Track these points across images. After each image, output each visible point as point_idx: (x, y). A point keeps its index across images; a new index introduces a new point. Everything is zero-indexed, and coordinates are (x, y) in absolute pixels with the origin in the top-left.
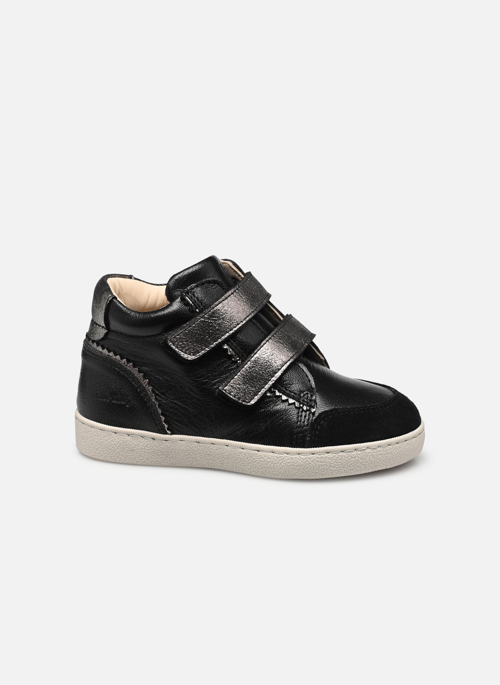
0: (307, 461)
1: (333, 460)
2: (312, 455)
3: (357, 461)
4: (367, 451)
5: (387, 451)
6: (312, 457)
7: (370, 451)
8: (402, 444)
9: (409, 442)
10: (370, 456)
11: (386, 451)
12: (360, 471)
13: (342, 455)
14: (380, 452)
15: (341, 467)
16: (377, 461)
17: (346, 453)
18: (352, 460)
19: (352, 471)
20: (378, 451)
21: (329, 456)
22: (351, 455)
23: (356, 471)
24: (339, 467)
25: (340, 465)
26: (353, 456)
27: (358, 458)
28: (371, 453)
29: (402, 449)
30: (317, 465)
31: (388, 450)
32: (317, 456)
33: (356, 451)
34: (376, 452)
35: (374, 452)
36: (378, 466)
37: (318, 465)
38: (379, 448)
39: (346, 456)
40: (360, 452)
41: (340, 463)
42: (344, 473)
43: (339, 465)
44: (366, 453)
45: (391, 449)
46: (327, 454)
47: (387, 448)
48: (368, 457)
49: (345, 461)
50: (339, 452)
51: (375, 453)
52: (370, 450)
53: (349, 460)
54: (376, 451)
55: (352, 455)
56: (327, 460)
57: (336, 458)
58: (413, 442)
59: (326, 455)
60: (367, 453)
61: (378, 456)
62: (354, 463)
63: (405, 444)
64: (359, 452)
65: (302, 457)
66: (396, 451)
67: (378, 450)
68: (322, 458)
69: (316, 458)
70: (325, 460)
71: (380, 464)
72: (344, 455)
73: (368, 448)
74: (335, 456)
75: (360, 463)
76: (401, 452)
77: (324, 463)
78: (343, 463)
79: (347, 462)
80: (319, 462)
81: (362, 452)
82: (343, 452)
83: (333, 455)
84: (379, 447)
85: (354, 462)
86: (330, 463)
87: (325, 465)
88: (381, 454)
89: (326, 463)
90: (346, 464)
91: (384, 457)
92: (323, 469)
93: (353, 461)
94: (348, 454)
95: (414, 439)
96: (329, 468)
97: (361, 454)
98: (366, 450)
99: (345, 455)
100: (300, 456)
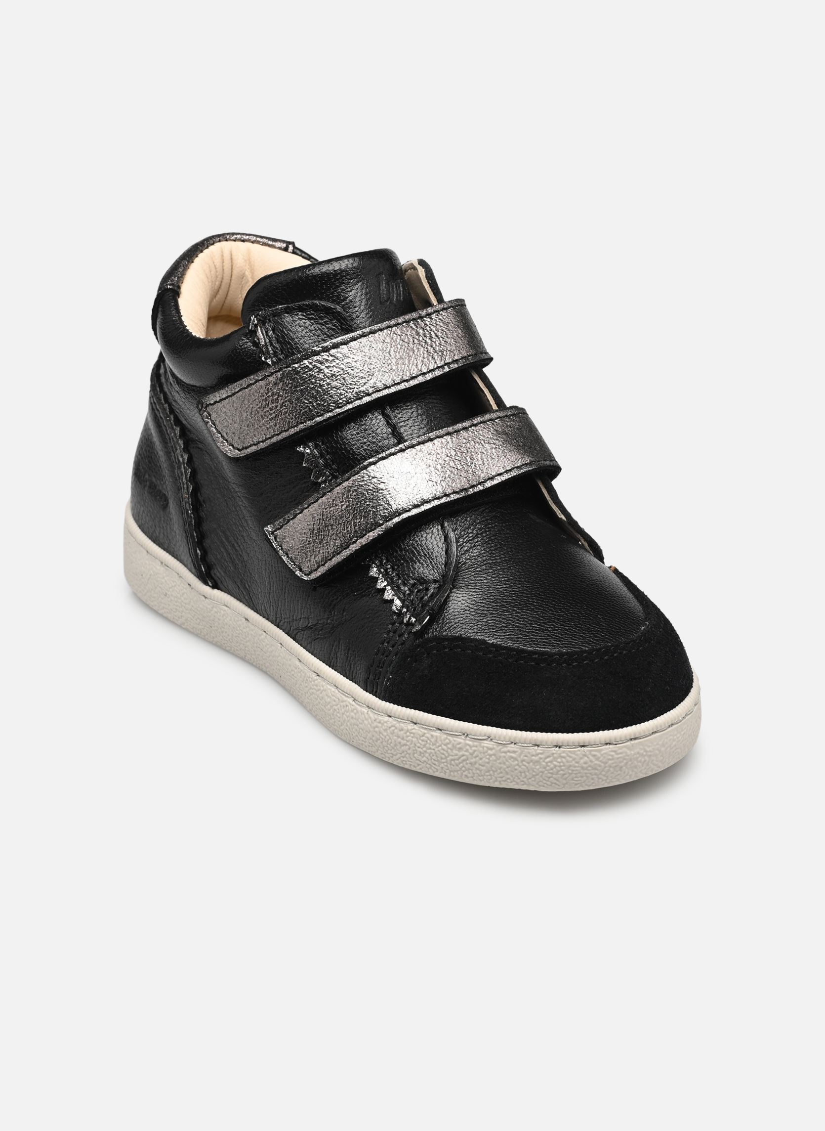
0: (377, 727)
1: (420, 741)
2: (387, 718)
3: (464, 758)
4: (486, 745)
5: (529, 755)
6: (386, 722)
7: (491, 746)
8: (570, 751)
9: (591, 751)
10: (491, 755)
11: (526, 756)
12: (472, 779)
13: (437, 737)
14: (513, 755)
15: (434, 760)
16: (507, 769)
17: (445, 736)
18: (455, 752)
19: (456, 773)
20: (509, 751)
21: (414, 731)
22: (453, 742)
23: (463, 776)
24: (432, 759)
25: (433, 756)
26: (458, 746)
27: (467, 754)
28: (494, 751)
29: (568, 762)
30: (393, 741)
31: (533, 756)
32: (395, 722)
33: (463, 737)
34: (505, 752)
35: (500, 750)
36: (508, 780)
37: (395, 741)
38: (513, 745)
39: (445, 740)
40: (472, 741)
41: (433, 751)
42: (442, 774)
43: (431, 755)
44: (483, 747)
45: (540, 756)
46: (412, 724)
47: (530, 751)
48: (488, 757)
49: (442, 751)
50: (434, 729)
51: (503, 754)
52: (493, 743)
53: (449, 750)
54: (505, 749)
55: (455, 743)
56: (410, 738)
57: (426, 739)
58: (603, 752)
59: (411, 726)
60: (485, 748)
61: (510, 761)
62: (458, 759)
63: (579, 752)
64: (470, 741)
65: (371, 715)
66: (551, 762)
67: (509, 748)
68: (402, 730)
69: (392, 726)
70: (407, 736)
71: (514, 778)
72: (440, 737)
73: (489, 737)
74: (425, 734)
75: (471, 763)
76: (564, 766)
77: (405, 741)
78: (438, 752)
79: (447, 755)
80: (396, 736)
81: (475, 744)
82: (441, 730)
83: (421, 731)
84: (512, 743)
85: (460, 758)
86: (415, 745)
87: (405, 745)
88: (515, 759)
89: (407, 741)
90: (443, 756)
91: (523, 767)
92: (403, 752)
93: (457, 755)
94: (449, 738)
95: (608, 746)
96: (414, 754)
97: (474, 746)
98: (485, 742)
99: (442, 738)
100: (369, 712)
